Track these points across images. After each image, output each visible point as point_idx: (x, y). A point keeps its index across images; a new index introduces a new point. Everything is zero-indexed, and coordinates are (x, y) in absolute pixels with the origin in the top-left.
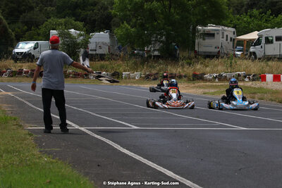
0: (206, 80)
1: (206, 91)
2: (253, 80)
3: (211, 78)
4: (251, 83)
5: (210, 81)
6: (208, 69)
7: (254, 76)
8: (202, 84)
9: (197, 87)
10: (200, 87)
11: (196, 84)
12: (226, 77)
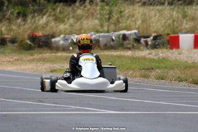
0: (58, 49)
1: (57, 66)
2: (154, 47)
3: (66, 44)
4: (147, 52)
5: (65, 49)
6: (62, 27)
7: (155, 38)
8: (47, 54)
9: (39, 60)
10: (44, 60)
11: (36, 56)
12: (98, 41)
